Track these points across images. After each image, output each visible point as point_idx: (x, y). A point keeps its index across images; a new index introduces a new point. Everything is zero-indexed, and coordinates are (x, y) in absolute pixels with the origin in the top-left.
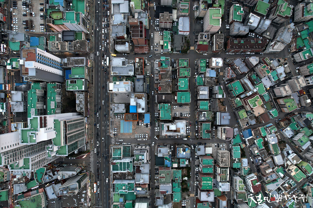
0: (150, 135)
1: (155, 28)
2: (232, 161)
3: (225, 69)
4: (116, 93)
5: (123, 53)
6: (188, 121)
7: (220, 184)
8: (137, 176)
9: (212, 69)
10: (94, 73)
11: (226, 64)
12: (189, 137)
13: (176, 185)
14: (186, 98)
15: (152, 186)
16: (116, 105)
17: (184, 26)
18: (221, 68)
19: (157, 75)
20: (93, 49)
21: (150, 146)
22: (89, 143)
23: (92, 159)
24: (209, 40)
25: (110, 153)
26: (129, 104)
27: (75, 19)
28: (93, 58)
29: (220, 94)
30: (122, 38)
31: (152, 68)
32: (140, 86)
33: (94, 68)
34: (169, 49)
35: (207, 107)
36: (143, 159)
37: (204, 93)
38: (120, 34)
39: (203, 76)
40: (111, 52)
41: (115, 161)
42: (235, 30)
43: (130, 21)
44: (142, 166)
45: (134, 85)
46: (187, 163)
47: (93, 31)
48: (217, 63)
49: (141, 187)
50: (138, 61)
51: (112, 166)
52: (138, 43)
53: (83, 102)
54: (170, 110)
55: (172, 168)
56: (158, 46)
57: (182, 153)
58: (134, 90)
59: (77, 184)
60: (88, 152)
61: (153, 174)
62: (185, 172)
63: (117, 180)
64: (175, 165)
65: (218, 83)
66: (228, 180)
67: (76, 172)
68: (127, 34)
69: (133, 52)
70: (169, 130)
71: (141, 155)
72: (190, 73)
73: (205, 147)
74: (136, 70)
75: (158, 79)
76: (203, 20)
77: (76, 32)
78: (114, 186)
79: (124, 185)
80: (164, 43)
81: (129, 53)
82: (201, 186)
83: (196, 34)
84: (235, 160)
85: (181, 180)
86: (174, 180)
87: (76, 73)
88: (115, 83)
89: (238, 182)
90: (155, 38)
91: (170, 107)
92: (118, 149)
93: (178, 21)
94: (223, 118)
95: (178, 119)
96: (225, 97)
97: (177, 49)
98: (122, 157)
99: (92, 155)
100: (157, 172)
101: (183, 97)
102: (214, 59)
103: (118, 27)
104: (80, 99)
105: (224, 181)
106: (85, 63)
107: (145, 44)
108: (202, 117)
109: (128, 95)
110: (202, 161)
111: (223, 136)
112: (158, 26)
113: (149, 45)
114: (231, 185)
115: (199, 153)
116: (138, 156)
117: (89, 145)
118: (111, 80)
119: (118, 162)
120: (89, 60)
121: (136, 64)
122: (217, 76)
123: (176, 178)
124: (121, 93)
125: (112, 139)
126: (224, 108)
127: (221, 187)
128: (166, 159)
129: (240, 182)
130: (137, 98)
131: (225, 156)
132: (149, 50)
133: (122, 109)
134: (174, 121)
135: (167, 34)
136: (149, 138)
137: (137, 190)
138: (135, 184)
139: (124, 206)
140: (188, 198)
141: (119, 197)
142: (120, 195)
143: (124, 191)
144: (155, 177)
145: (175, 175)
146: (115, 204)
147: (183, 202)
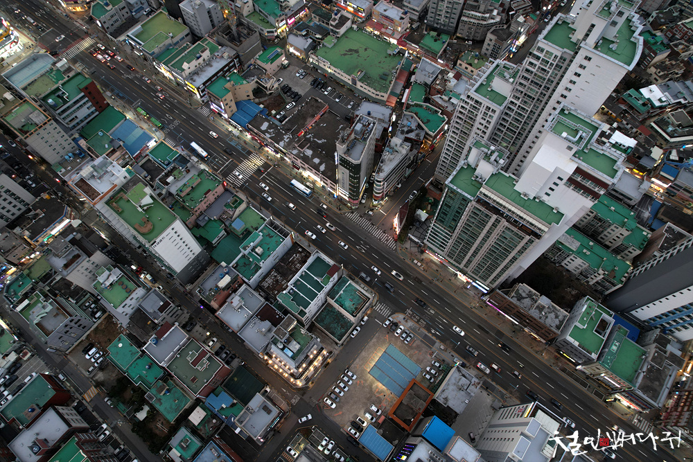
0: (327, 413)
8: (258, 301)
10: (589, 394)
13: (153, 376)
15: (203, 317)
16: (473, 390)
21: (300, 390)
22: (418, 255)
23: (377, 233)
25: (361, 281)
33: (604, 404)
36: (286, 350)
41: (336, 279)
44: (269, 330)
46: (175, 454)
49: (224, 289)
51: (331, 262)
53: (534, 313)
60: (401, 238)
61: (231, 343)
62: (159, 425)
63: (287, 250)
64: (197, 417)
71: (299, 351)
78: (281, 231)
79: (263, 256)
82: (81, 444)
85: (151, 398)
86: (165, 382)
87: (625, 351)
88: (550, 442)
92: (357, 309)
98: (332, 302)
99: (387, 240)
100: (224, 355)
104: (547, 310)
106: (640, 393)
109: (473, 441)
116: (302, 342)
117: (415, 250)
119: (326, 282)
120: (640, 410)
123: (168, 391)
125: (389, 312)
128: (233, 405)
133: (449, 397)
136: (321, 405)
137: (227, 273)
138: (244, 282)
139: (221, 220)
140: (97, 378)
141: (248, 226)
142: (251, 229)
143: (252, 244)
144: (215, 339)
145: (176, 395)
146: (243, 206)
147: (99, 358)
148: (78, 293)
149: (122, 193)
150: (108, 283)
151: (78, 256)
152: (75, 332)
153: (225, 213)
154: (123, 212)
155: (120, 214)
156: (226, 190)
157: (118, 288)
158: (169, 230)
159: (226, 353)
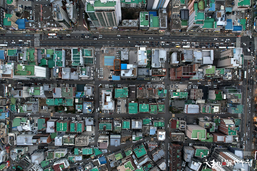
0: (102, 80)
1: (190, 86)
2: (80, 148)
3: (156, 142)
4: (137, 53)
5: (170, 59)
6: (113, 111)
7: (61, 138)
8: (68, 69)
9: (156, 132)
10: (154, 35)
11: (160, 143)
12: (101, 112)
13: (61, 101)
14: (133, 110)
15: (60, 82)
16: (127, 53)
17: (191, 109)
18: (157, 139)
19: (151, 86)
20: (174, 34)
21: (93, 80)
22: (96, 30)
23: (82, 32)
24: (180, 129)
25: (87, 47)
26: (128, 63)
27: (198, 20)
28: (166, 34)
29: (136, 138)
30: (183, 59)
31: (157, 83)
32: (143, 73)
33: (158, 35)
34: (173, 97)
35: (125, 127)
36: (83, 74)
37: (137, 125)
38: (186, 56)
39: (151, 124)
40: (171, 49)
41: (81, 51)
42: (188, 150)
43: (196, 65)
44: (76, 73)
45: (144, 68)
46: (79, 110)
47: (188, 34)
48: (161, 135)
49: (59, 72)
50: (163, 71)
51: (77, 48)
52: (178, 71)
53: (130, 26)
54: (123, 97)
55: (75, 98)
56: (175, 87)
57: (87, 106)
58: (140, 67)
59: (62, 20)
60: (89, 29)
61: (70, 82)
62: (71, 108)
63: (65, 53)
64: (77, 101)
65: (145, 136)
66: (64, 144)
67: (72, 19)
68: (186, 62)
69: (171, 67)
70: (106, 96)
71: (86, 72)
72: (153, 113)
73: (92, 125)
74: (156, 69)
75: (148, 87)
76: (197, 124)
77: (188, 20)
78: (60, 50)
79: (61, 59)
80: (178, 92)
81: (170, 64)
82: (59, 122)
83: (185, 118)
84: (81, 150)
85: (65, 105)
86: (64, 100)
87: (154, 20)
88: (145, 52)
89: (62, 152)
90: (182, 85)
91: (125, 97)
92: (91, 54)
93: (196, 104)
94: (116, 141)
95: (116, 104)
96: (133, 142)
97: (173, 103)
98: (85, 57)
100: (72, 86)
101: (133, 108)
102: (164, 133)
103: (191, 55)
104: (132, 23)
105: (64, 141)
106: (162, 27)
107: (177, 77)
108: (116, 123)
109: (135, 63)
110: (80, 123)
111: (101, 140)
112: (192, 88)
113: (176, 80)
114: (60, 147)
115: (87, 120)
116: (85, 70)
117: (94, 29)
118: (148, 49)
119: (80, 53)
120: (165, 31)
121: (161, 69)
122: (151, 136)
123: (67, 101)
124: (137, 57)
125: (99, 49)
126: (124, 141)
127: (58, 138)
128: (82, 93)
129: (62, 154)
130: (133, 70)
131: (84, 141)
132: (172, 80)
133: (124, 58)
134: (114, 100)
135: (185, 95)
136: (100, 79)
137: (56, 69)
138: (62, 67)
139: (43, 58)
140: (50, 111)
141: (51, 54)
142: (52, 55)
143: (56, 58)
144: (67, 84)
145: (69, 100)
146: (45, 50)
147: (46, 107)
148: (28, 99)
149: (15, 70)
150: (33, 92)
151: (20, 91)
152: (36, 106)
153: (42, 55)
154: (20, 74)
155: (20, 75)
156: (37, 50)
157: (36, 91)
158: (35, 70)
159: (72, 85)
